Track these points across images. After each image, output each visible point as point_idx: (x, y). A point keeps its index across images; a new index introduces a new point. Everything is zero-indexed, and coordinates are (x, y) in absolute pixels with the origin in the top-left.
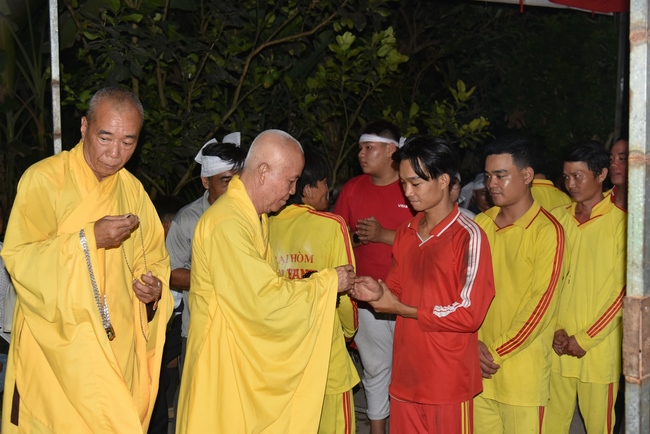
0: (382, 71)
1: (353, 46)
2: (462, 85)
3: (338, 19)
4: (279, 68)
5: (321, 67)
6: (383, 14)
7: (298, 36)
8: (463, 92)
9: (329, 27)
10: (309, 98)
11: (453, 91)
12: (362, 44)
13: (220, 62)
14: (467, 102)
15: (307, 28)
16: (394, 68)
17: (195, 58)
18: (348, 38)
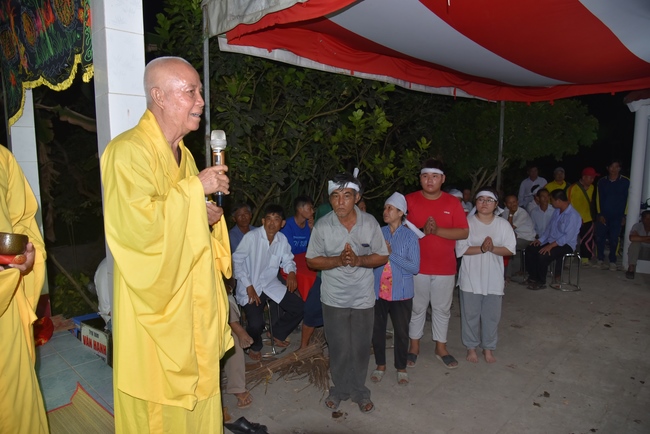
0: (378, 132)
1: (363, 118)
2: (424, 140)
3: (357, 101)
4: (322, 130)
5: (339, 130)
6: (385, 99)
7: (334, 111)
8: (424, 143)
9: (353, 105)
10: (335, 147)
11: (419, 143)
12: (368, 116)
13: (293, 126)
14: (427, 149)
15: (340, 107)
16: (385, 130)
17: (274, 124)
18: (360, 113)
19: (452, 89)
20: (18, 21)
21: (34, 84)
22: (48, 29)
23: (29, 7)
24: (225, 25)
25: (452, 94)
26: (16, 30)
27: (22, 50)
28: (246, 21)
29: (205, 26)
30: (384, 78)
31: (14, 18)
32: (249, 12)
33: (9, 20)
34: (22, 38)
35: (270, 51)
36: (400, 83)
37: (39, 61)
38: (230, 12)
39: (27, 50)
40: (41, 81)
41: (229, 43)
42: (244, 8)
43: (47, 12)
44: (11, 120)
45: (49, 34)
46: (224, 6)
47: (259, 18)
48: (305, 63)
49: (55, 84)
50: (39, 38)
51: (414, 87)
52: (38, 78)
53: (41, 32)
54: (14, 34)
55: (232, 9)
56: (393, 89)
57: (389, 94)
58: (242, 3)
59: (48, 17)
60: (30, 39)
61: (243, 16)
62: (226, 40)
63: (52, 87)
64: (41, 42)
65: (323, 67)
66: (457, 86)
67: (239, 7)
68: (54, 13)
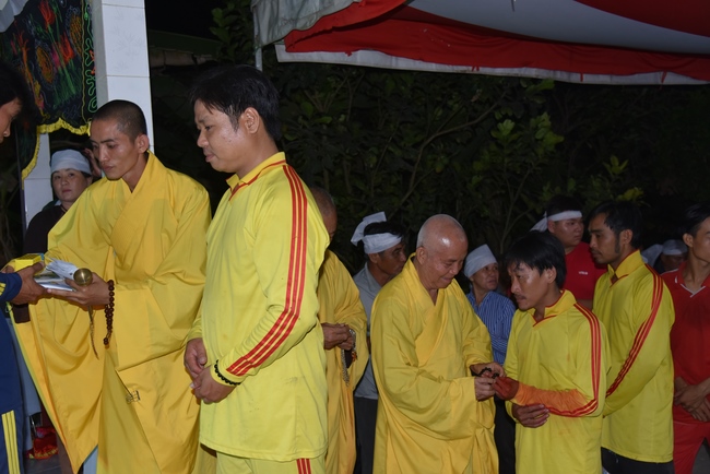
0: (540, 151)
1: (513, 131)
2: (615, 160)
3: (498, 108)
4: (449, 155)
5: (485, 151)
6: (539, 102)
7: (464, 126)
8: (616, 166)
9: (491, 116)
10: (475, 179)
11: (607, 166)
12: (521, 129)
13: (398, 153)
14: (622, 174)
15: (471, 119)
16: (551, 149)
17: (375, 150)
18: (508, 125)
19: (660, 74)
20: (32, 55)
21: (51, 128)
22: (67, 65)
23: (44, 41)
24: (276, 32)
25: (660, 82)
26: (30, 66)
27: (37, 88)
28: (299, 26)
29: (256, 33)
30: (532, 72)
31: (28, 53)
32: (303, 14)
33: (22, 54)
34: (37, 75)
35: (350, 54)
36: (561, 76)
37: (58, 101)
38: (282, 15)
39: (43, 88)
40: (61, 124)
41: (288, 50)
42: (297, 10)
43: (65, 47)
44: (25, 172)
45: (70, 71)
46: (275, 8)
47: (313, 22)
48: (403, 64)
49: (77, 127)
50: (58, 74)
51: (589, 79)
52: (57, 120)
53: (59, 68)
54: (27, 70)
55: (284, 12)
56: (552, 86)
57: (546, 93)
58: (295, 3)
59: (66, 52)
60: (47, 75)
61: (295, 21)
62: (284, 47)
63: (73, 130)
64: (59, 78)
65: (433, 67)
66: (666, 69)
67: (292, 8)
68: (72, 48)
